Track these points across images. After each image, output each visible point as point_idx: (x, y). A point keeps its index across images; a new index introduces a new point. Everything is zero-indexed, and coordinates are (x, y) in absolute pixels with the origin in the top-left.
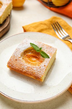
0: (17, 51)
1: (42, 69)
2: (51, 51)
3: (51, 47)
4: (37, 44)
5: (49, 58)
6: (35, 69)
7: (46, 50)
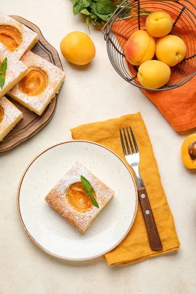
0: (60, 183)
1: (86, 220)
2: (105, 196)
3: (107, 188)
4: (91, 178)
5: (98, 207)
6: (77, 217)
7: (99, 192)
